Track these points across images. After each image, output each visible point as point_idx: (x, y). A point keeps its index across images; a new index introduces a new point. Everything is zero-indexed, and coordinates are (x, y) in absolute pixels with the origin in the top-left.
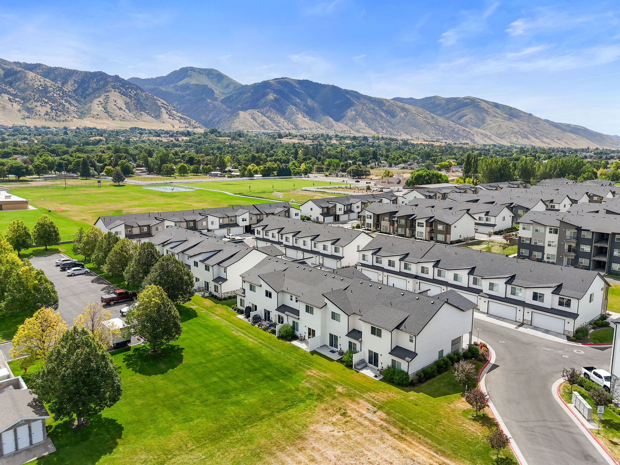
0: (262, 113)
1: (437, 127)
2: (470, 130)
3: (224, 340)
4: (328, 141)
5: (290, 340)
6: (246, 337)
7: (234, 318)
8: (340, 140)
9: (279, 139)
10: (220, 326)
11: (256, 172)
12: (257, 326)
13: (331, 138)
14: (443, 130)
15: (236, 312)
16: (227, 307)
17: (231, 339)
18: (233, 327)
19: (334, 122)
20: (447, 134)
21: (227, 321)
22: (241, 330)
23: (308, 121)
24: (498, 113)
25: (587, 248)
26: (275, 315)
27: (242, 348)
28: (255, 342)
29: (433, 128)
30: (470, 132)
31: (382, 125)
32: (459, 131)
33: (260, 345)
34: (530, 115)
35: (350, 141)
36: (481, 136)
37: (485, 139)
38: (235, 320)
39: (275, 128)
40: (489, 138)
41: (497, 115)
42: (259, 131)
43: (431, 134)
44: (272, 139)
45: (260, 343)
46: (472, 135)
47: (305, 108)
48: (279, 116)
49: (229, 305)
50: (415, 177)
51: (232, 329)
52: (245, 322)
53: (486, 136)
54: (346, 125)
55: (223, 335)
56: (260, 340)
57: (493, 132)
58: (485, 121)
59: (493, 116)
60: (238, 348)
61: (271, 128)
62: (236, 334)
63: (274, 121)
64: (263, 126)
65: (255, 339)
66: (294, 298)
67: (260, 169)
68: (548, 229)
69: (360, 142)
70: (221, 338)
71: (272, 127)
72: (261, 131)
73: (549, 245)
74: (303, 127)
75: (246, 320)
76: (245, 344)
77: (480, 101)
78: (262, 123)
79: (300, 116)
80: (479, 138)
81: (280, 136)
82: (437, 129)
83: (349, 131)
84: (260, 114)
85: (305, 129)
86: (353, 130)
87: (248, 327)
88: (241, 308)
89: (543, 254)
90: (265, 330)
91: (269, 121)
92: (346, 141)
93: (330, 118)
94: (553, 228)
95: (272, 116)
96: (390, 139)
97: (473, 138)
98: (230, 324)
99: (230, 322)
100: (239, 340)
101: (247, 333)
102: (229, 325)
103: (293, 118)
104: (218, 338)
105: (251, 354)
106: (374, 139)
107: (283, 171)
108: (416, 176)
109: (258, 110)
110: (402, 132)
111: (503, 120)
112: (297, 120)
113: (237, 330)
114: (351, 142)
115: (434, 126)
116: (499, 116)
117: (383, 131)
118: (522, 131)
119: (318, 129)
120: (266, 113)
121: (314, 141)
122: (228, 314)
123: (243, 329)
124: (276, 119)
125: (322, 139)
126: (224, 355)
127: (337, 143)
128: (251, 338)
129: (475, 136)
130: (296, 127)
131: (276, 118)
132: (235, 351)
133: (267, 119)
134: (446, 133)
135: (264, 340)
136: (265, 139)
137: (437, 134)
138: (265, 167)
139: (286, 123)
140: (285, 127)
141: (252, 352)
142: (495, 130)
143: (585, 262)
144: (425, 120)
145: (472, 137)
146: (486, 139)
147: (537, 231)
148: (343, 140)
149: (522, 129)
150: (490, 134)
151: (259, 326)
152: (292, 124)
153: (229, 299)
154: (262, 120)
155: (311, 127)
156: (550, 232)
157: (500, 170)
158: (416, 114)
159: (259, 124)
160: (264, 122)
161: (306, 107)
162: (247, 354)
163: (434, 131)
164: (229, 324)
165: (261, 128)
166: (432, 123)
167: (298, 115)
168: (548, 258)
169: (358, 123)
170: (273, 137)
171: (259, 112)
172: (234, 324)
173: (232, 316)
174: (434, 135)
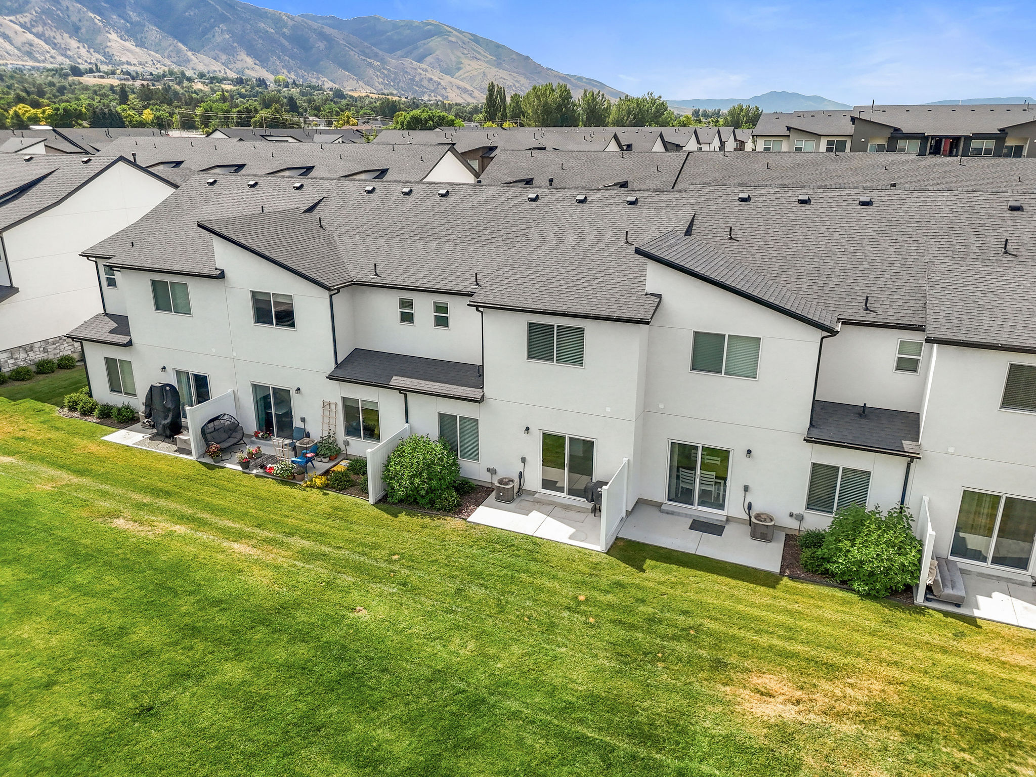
0: (22, 25)
1: (386, 72)
2: (439, 80)
3: (76, 588)
4: (186, 84)
5: (456, 509)
6: (205, 536)
7: (93, 448)
8: (212, 83)
9: (76, 78)
10: (27, 503)
11: (35, 120)
12: (232, 466)
13: (190, 80)
14: (395, 78)
15: (94, 419)
16: (39, 405)
17: (128, 568)
18: (104, 494)
19: (189, 54)
20: (403, 85)
21: (61, 467)
22: (161, 502)
23: (134, 47)
24: (479, 53)
26: (326, 405)
27: (222, 619)
28: (282, 558)
29: (378, 73)
30: (439, 83)
31: (286, 63)
32: (421, 80)
33: (320, 570)
34: (527, 58)
35: (231, 87)
36: (459, 92)
37: (463, 96)
38: (102, 460)
39: (60, 59)
40: (471, 95)
41: (478, 56)
42: (24, 63)
43: (377, 84)
44: (57, 76)
45: (309, 556)
46: (444, 88)
47: (122, 21)
48: (66, 35)
49: (52, 397)
50: (408, 122)
51: (104, 505)
52: (158, 458)
53: (465, 91)
54: (215, 59)
55: (56, 555)
56: (299, 543)
57: (474, 85)
58: (461, 66)
59: (472, 57)
60: (194, 631)
61: (52, 60)
62: (143, 532)
63: (55, 46)
64: (30, 54)
65: (266, 541)
66: (424, 307)
67: (44, 112)
68: (823, 144)
69: (252, 88)
70: (52, 577)
71: (52, 57)
72: (27, 64)
74: (124, 59)
75: (164, 448)
76: (222, 588)
77: (450, 29)
78: (27, 48)
79: (113, 36)
80: (455, 94)
81: (76, 71)
82: (386, 76)
83: (223, 72)
84: (18, 28)
85: (129, 63)
86: (231, 70)
87: (188, 478)
88: (118, 400)
90: (289, 478)
91: (43, 43)
92: (223, 86)
93: (180, 45)
94: (835, 139)
95: (49, 33)
96: (309, 87)
97: (446, 94)
98: (84, 481)
99: (80, 473)
100: (178, 569)
101: (205, 516)
102: (79, 488)
103: (99, 39)
104: (30, 585)
105: (303, 651)
106: (280, 86)
107: (104, 118)
108: (408, 119)
109: (12, 18)
110: (326, 79)
111: (488, 66)
112: (109, 44)
113: (140, 506)
114: (235, 88)
115: (379, 70)
116: (481, 58)
117: (289, 76)
118: (517, 85)
119: (158, 66)
120: (33, 26)
121: (156, 83)
122: (53, 435)
123: (168, 494)
124: (59, 39)
125: (172, 81)
126: (109, 718)
127: (206, 89)
128: (239, 536)
129: (449, 90)
130: (109, 58)
131: (58, 37)
132: (180, 657)
133: (37, 41)
134: (401, 84)
135: (320, 537)
136: (40, 79)
137: (387, 84)
138: (57, 109)
139: (83, 51)
140: (85, 56)
141: (301, 636)
142: (477, 81)
144: (364, 58)
145: (443, 92)
146: (466, 96)
148: (217, 84)
149: (517, 81)
150: (471, 89)
151: (245, 465)
152: (98, 52)
153: (39, 372)
154: (25, 40)
155: (143, 60)
157: (559, 107)
158: (346, 46)
159: (19, 49)
160: (31, 45)
161: (123, 18)
162: (280, 654)
163: (381, 80)
164: (75, 480)
165: (26, 58)
166: (376, 64)
167: (109, 35)
169: (239, 58)
170: (58, 72)
171: (15, 23)
172: (105, 478)
173: (77, 440)
174: (382, 86)
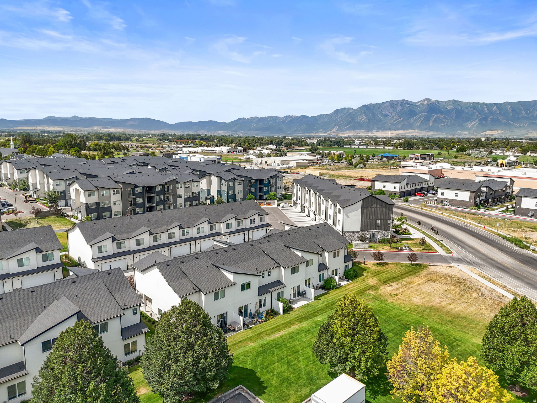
25: (140, 200)
26: (256, 303)
68: (112, 192)
73: (115, 204)
89: (111, 213)
94: (115, 190)
143: (140, 210)
147: (103, 195)
156: (114, 194)
168: (115, 215)
